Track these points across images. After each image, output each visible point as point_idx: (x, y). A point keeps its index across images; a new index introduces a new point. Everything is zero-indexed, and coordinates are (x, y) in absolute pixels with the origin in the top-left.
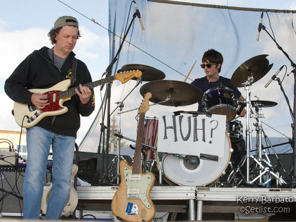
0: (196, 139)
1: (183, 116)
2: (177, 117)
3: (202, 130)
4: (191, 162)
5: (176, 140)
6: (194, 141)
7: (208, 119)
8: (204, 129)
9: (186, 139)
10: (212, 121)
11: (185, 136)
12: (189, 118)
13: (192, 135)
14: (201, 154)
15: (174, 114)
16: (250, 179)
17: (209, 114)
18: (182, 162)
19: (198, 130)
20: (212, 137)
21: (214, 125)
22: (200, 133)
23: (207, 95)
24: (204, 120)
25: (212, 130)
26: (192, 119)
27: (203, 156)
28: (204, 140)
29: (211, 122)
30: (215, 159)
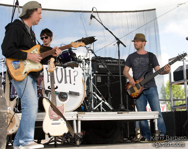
0: (66, 82)
1: (57, 68)
6: (65, 83)
7: (72, 70)
8: (70, 76)
9: (60, 82)
11: (59, 80)
13: (64, 79)
14: (70, 91)
20: (75, 81)
21: (75, 74)
22: (68, 78)
24: (70, 71)
25: (75, 77)
26: (63, 69)
27: (71, 93)
28: (71, 83)
29: (74, 72)
30: (77, 94)
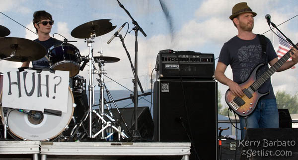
0: (40, 94)
1: (27, 72)
2: (21, 73)
3: (46, 86)
4: (36, 117)
5: (20, 96)
6: (38, 96)
7: (51, 75)
8: (47, 85)
9: (30, 94)
10: (56, 77)
11: (29, 91)
12: (33, 74)
13: (37, 90)
14: (45, 109)
15: (18, 70)
16: (93, 133)
17: (53, 71)
18: (26, 117)
19: (41, 86)
20: (55, 92)
21: (57, 81)
22: (44, 89)
23: (51, 51)
24: (47, 76)
25: (56, 85)
26: (36, 75)
27: (47, 111)
28: (48, 95)
29: (54, 78)
30: (58, 113)
